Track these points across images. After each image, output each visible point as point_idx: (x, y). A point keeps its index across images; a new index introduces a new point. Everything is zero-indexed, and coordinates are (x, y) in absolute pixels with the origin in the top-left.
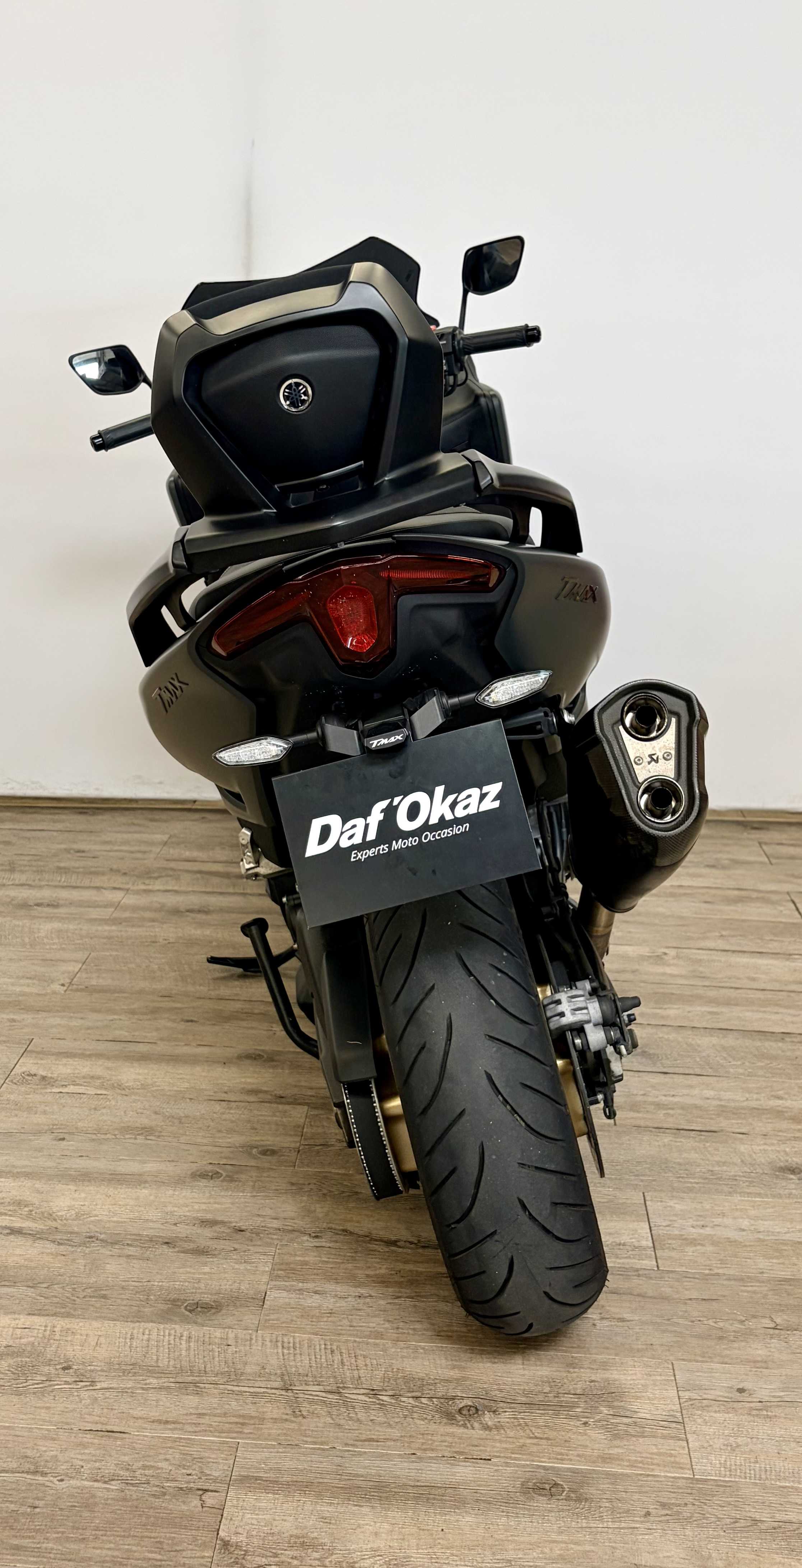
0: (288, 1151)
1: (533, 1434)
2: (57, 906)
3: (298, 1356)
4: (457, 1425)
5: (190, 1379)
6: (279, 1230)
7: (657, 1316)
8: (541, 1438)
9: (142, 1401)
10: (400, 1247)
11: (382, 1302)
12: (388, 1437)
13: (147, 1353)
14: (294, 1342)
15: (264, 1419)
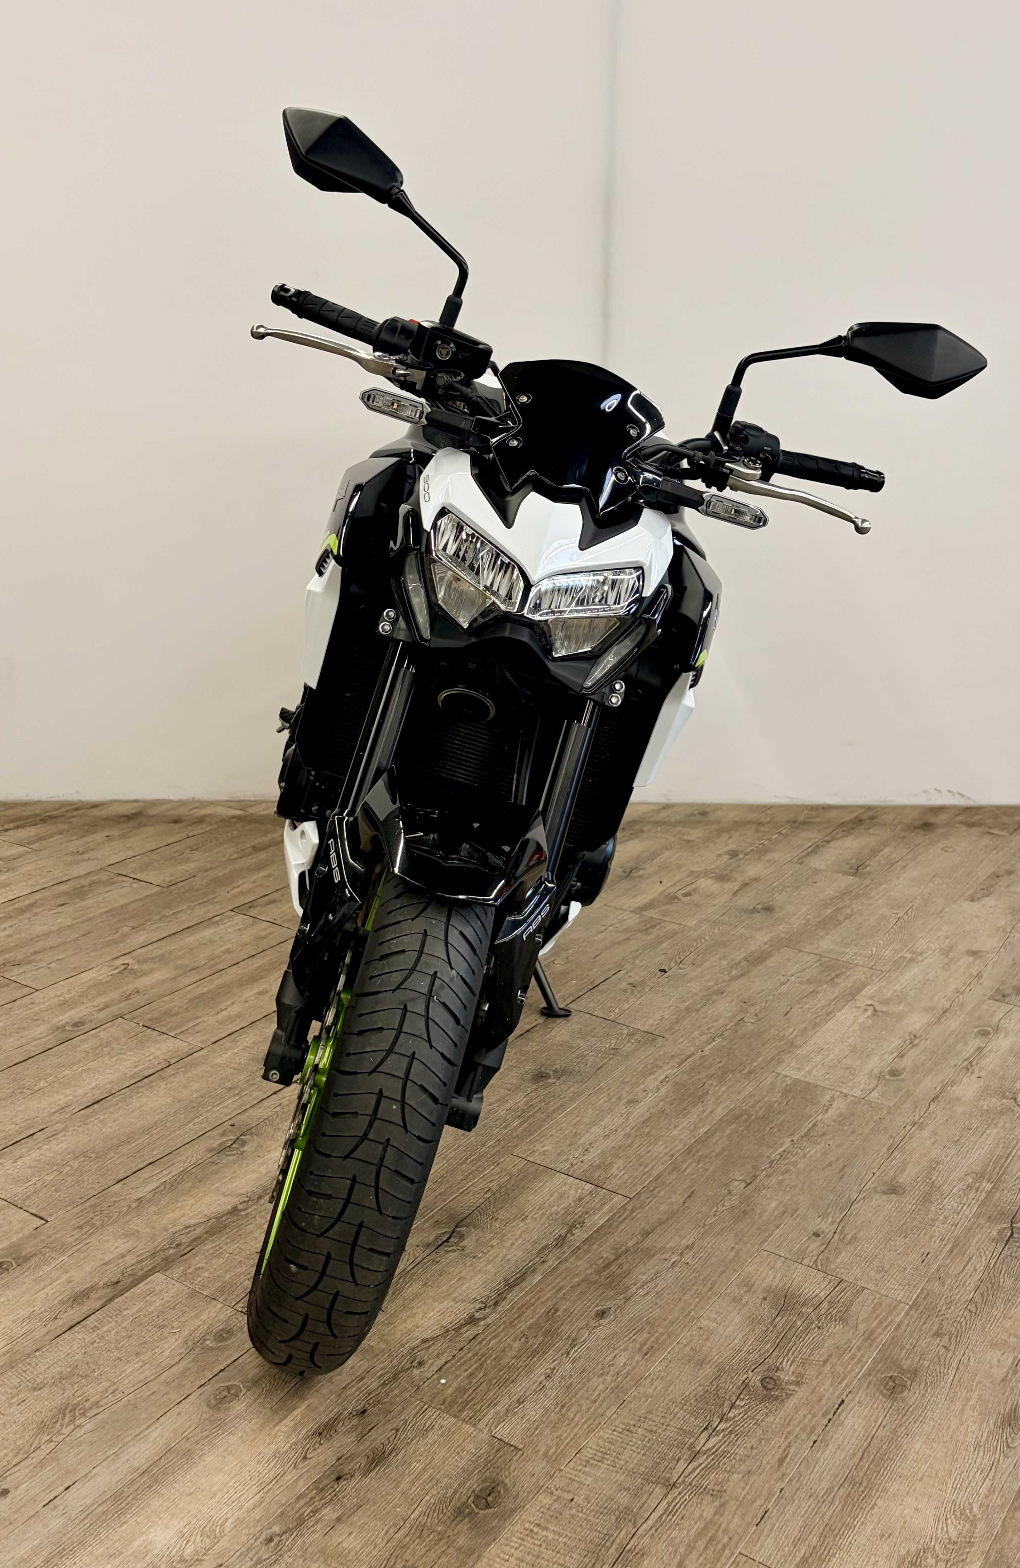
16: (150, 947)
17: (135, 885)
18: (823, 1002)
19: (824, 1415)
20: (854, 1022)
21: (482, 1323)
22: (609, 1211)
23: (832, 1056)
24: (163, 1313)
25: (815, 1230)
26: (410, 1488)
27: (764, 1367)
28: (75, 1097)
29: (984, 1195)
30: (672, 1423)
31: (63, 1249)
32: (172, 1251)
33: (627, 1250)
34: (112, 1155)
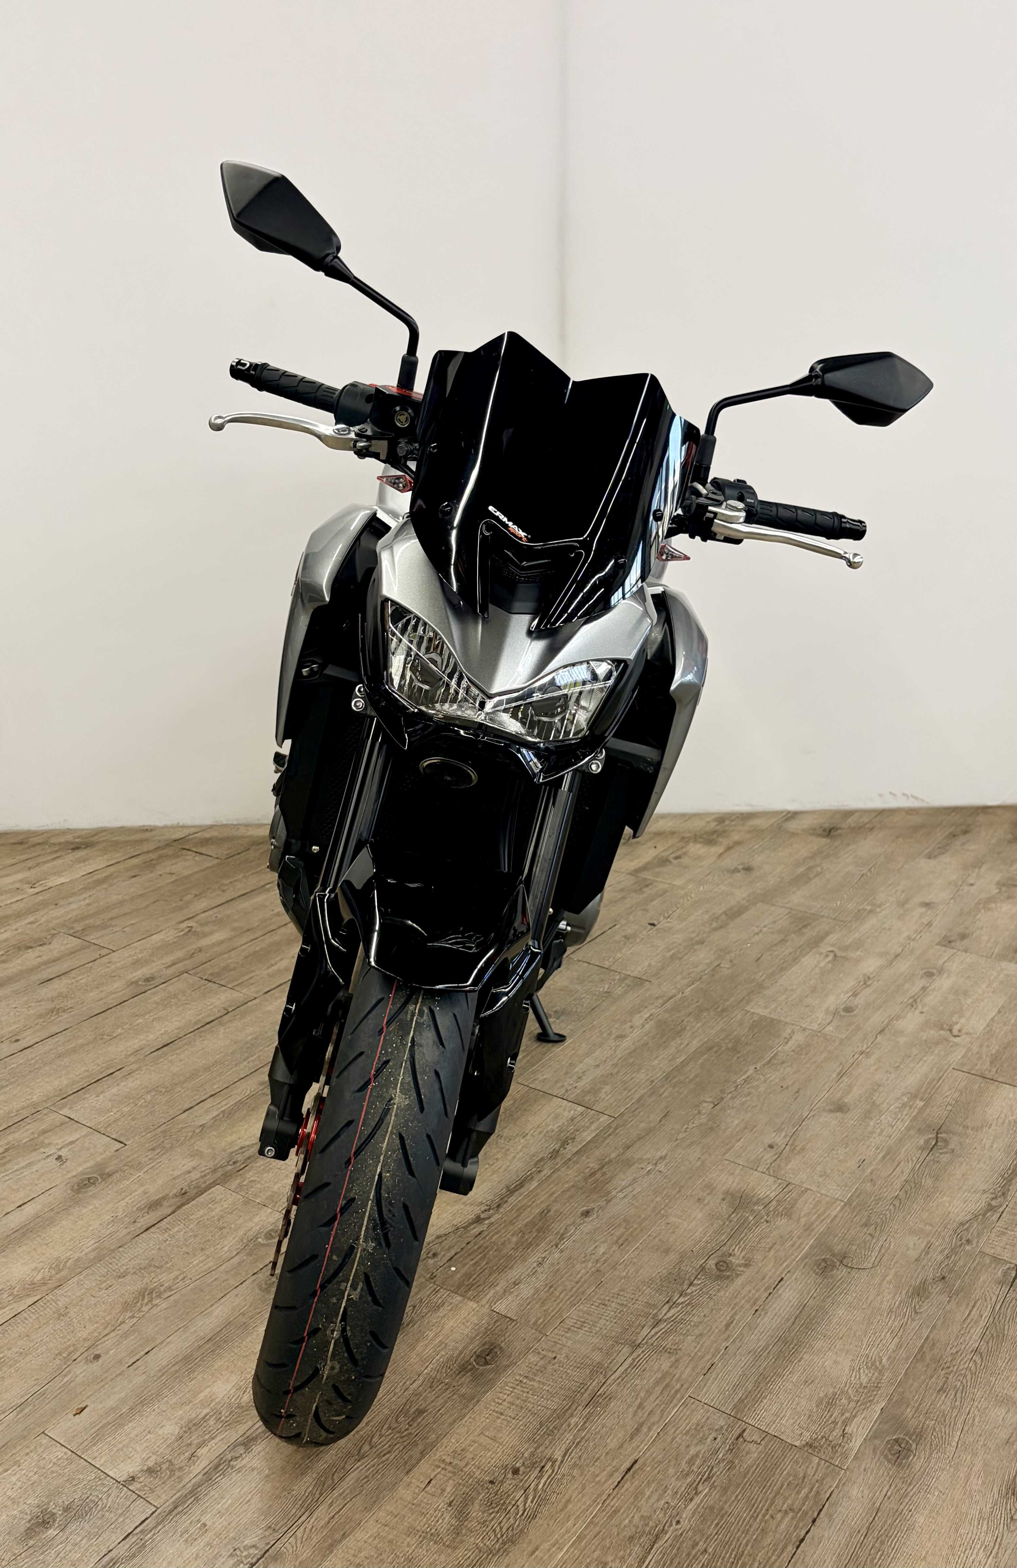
16: (211, 912)
17: (197, 858)
18: (790, 950)
19: (766, 1290)
20: (816, 966)
21: (487, 1222)
22: (596, 1130)
23: (794, 996)
24: (222, 1217)
25: (770, 1142)
26: (424, 1350)
27: (719, 1253)
28: (148, 1041)
29: (916, 1111)
30: (640, 1299)
31: (139, 1166)
32: (229, 1168)
33: (610, 1161)
34: (179, 1089)
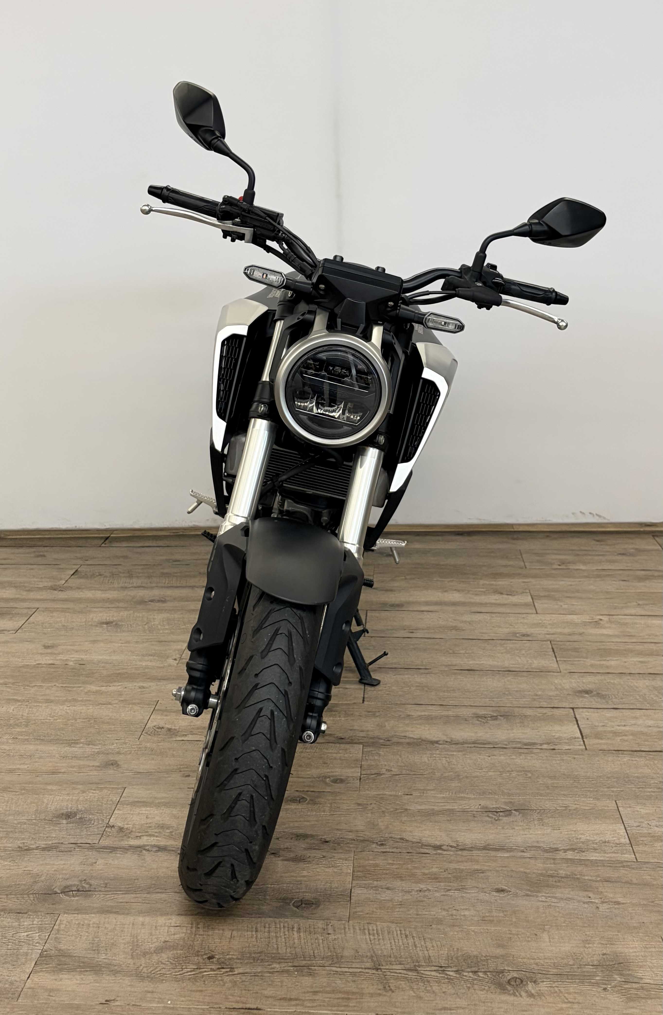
0: (352, 779)
1: (567, 999)
2: (164, 601)
3: (381, 941)
4: (509, 994)
5: (304, 963)
6: (354, 840)
7: (644, 899)
8: (573, 1003)
9: (270, 983)
10: (445, 850)
11: (437, 894)
12: (459, 1006)
13: (269, 943)
14: (377, 930)
15: (363, 994)
